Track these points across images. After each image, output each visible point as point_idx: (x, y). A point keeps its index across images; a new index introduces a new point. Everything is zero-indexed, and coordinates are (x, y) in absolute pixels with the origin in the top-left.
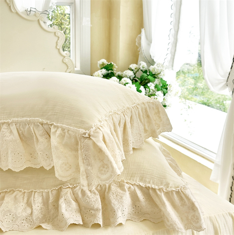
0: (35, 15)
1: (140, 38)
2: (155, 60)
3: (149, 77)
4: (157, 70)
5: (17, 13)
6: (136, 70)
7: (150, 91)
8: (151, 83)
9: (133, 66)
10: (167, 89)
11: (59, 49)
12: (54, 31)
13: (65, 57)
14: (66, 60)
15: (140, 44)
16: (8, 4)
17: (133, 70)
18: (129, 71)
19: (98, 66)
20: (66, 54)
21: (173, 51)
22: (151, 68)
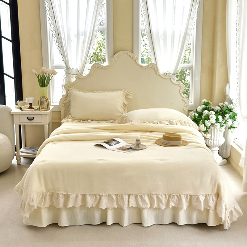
0: (169, 76)
1: (226, 88)
2: (233, 102)
4: (232, 107)
5: (159, 75)
6: (222, 106)
8: (227, 114)
11: (181, 94)
12: (179, 84)
13: (184, 97)
14: (185, 99)
16: (155, 71)
17: (220, 106)
18: (217, 107)
19: (202, 103)
20: (185, 96)
22: (229, 106)
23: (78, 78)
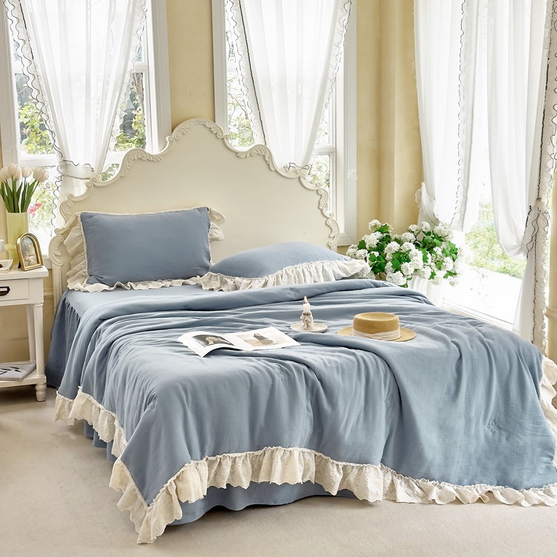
0: (295, 172)
1: (421, 193)
2: (439, 219)
3: (435, 240)
4: (444, 231)
5: (276, 171)
6: (417, 232)
7: (437, 257)
8: (437, 247)
9: (413, 227)
10: (456, 254)
11: (321, 210)
12: (316, 188)
13: (328, 219)
14: (330, 222)
15: (420, 200)
16: (266, 161)
17: (413, 232)
18: (409, 233)
19: (371, 228)
20: (330, 214)
21: (463, 210)
22: (436, 229)
23: (93, 186)
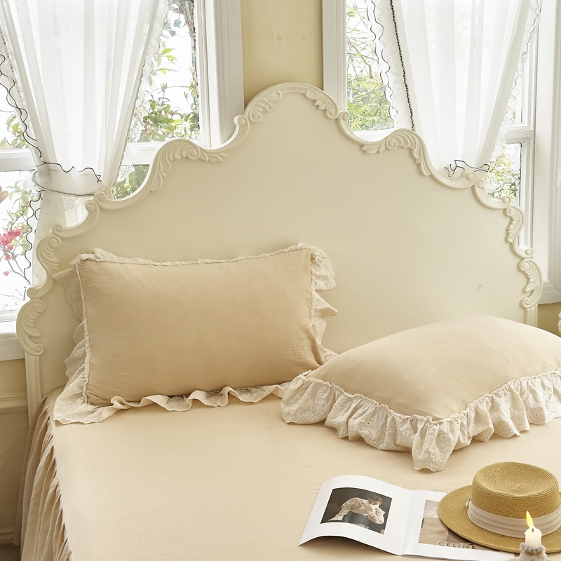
0: (467, 177)
5: (432, 176)
11: (511, 244)
12: (503, 206)
13: (522, 259)
14: (526, 266)
16: (415, 160)
20: (526, 252)
23: (99, 209)
